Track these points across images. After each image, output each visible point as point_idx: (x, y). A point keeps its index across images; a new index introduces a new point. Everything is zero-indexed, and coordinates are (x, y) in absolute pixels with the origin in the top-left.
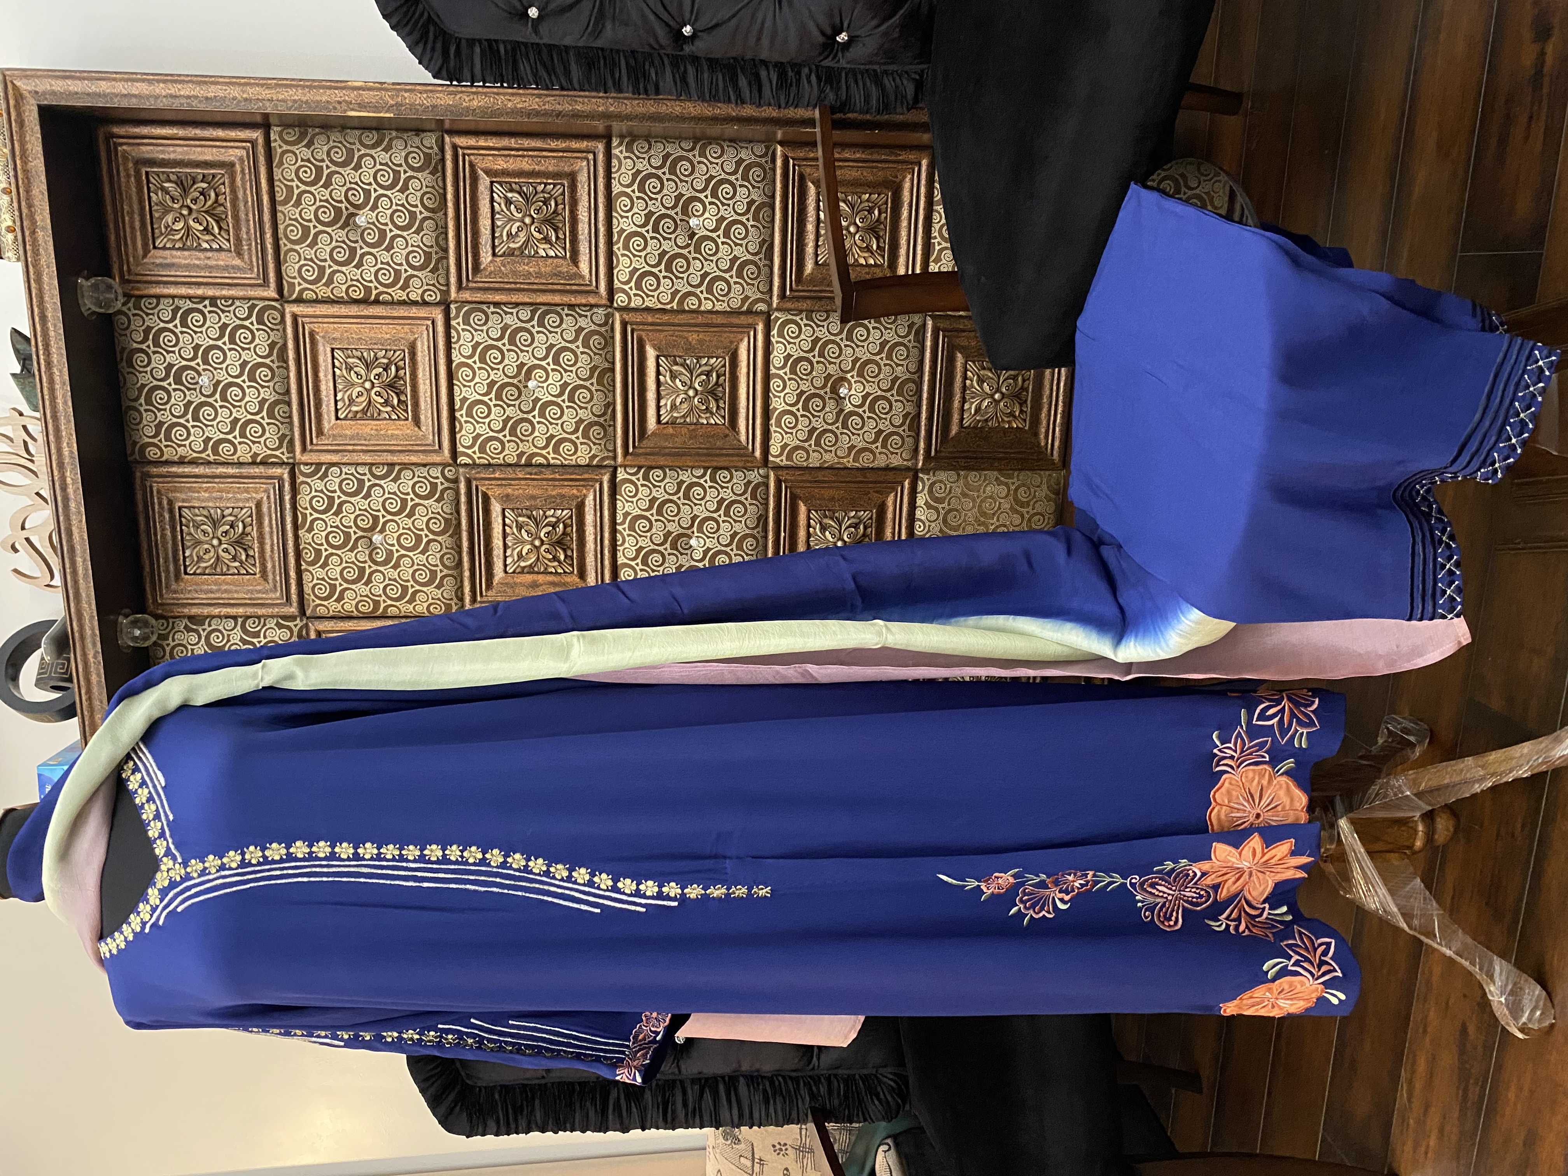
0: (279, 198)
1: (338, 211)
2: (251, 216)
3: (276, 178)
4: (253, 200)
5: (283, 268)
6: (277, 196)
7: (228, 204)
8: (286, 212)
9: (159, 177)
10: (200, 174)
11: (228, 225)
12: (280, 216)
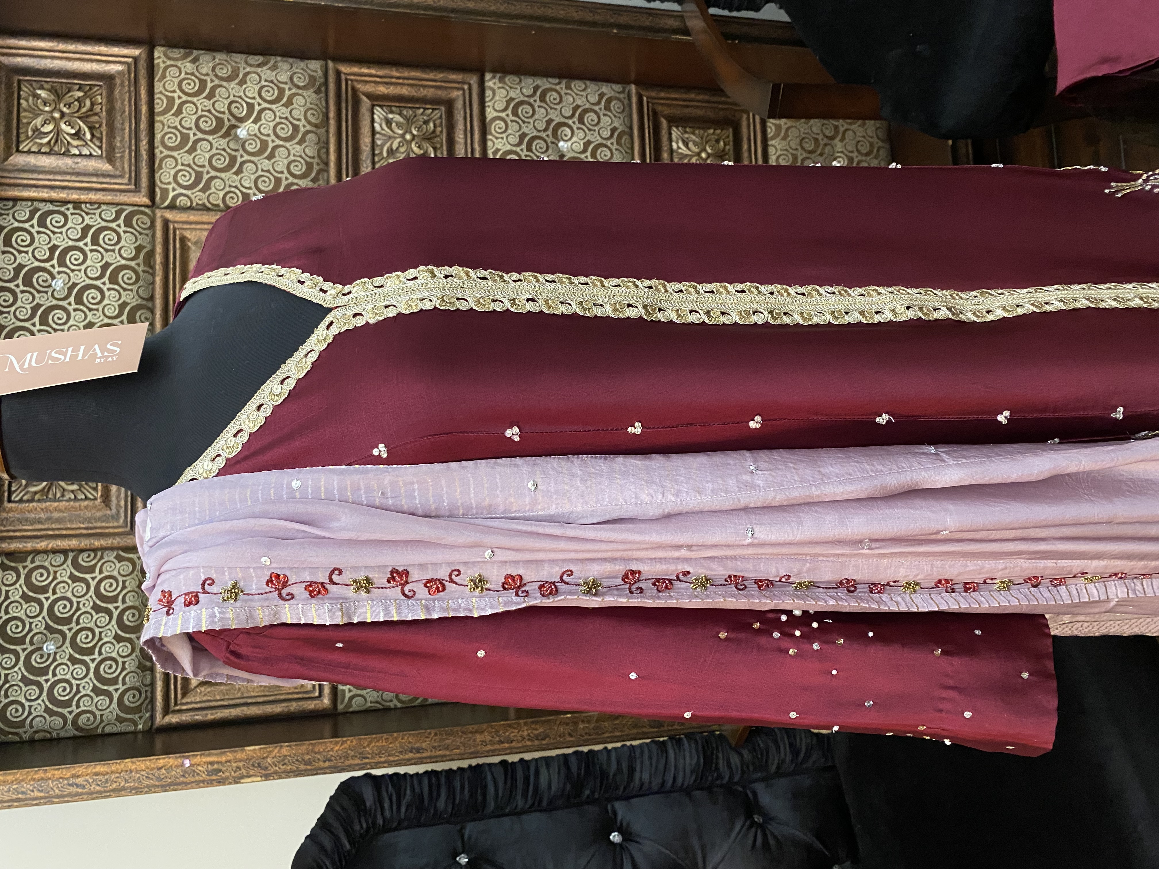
0: (158, 109)
1: (220, 122)
2: (127, 124)
3: (156, 91)
4: (130, 110)
5: (157, 175)
6: (156, 106)
7: (104, 113)
8: (165, 121)
9: (31, 85)
10: (76, 84)
11: (101, 134)
12: (158, 125)
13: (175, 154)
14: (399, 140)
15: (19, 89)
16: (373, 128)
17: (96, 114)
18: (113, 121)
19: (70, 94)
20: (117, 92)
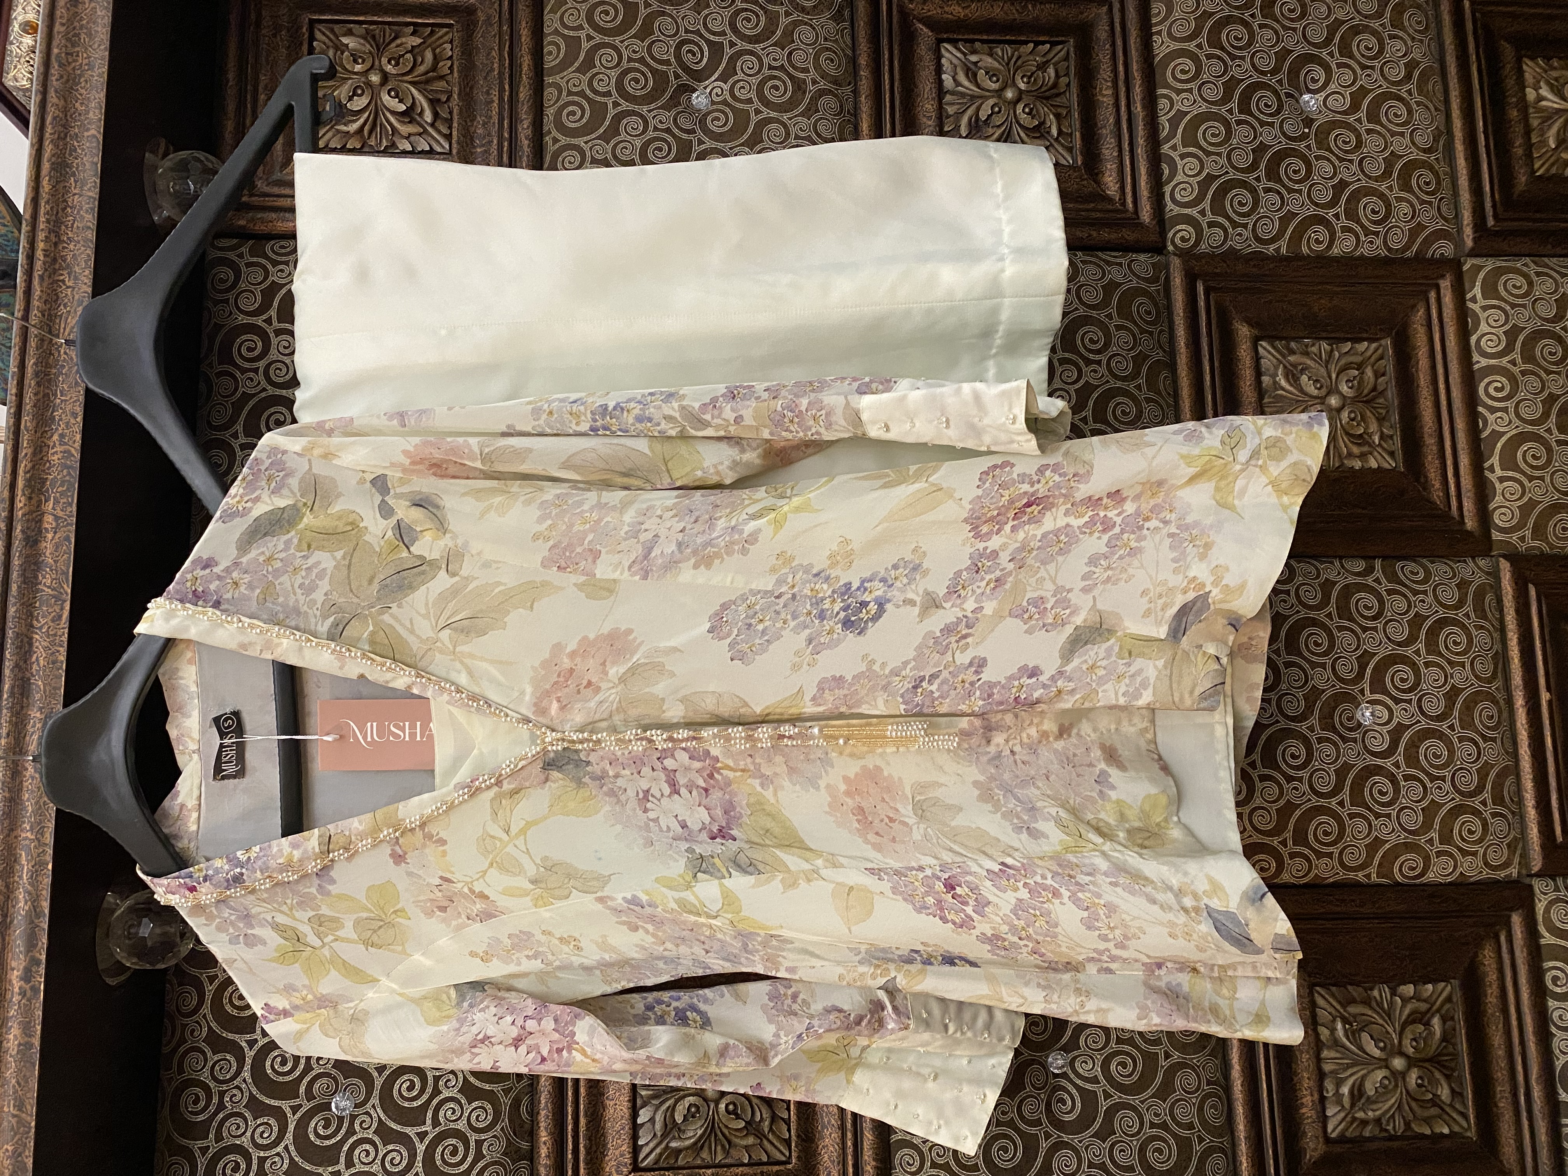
0: (550, 62)
1: (661, 79)
2: (495, 93)
3: (546, 30)
4: (502, 65)
6: (546, 58)
7: (456, 75)
8: (563, 84)
9: (332, 31)
10: (408, 24)
11: (451, 113)
12: (550, 93)
13: (580, 141)
14: (991, 102)
15: (312, 38)
16: (940, 82)
17: (442, 77)
18: (471, 88)
19: (398, 41)
20: (478, 36)
